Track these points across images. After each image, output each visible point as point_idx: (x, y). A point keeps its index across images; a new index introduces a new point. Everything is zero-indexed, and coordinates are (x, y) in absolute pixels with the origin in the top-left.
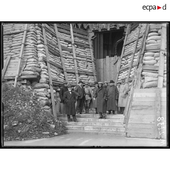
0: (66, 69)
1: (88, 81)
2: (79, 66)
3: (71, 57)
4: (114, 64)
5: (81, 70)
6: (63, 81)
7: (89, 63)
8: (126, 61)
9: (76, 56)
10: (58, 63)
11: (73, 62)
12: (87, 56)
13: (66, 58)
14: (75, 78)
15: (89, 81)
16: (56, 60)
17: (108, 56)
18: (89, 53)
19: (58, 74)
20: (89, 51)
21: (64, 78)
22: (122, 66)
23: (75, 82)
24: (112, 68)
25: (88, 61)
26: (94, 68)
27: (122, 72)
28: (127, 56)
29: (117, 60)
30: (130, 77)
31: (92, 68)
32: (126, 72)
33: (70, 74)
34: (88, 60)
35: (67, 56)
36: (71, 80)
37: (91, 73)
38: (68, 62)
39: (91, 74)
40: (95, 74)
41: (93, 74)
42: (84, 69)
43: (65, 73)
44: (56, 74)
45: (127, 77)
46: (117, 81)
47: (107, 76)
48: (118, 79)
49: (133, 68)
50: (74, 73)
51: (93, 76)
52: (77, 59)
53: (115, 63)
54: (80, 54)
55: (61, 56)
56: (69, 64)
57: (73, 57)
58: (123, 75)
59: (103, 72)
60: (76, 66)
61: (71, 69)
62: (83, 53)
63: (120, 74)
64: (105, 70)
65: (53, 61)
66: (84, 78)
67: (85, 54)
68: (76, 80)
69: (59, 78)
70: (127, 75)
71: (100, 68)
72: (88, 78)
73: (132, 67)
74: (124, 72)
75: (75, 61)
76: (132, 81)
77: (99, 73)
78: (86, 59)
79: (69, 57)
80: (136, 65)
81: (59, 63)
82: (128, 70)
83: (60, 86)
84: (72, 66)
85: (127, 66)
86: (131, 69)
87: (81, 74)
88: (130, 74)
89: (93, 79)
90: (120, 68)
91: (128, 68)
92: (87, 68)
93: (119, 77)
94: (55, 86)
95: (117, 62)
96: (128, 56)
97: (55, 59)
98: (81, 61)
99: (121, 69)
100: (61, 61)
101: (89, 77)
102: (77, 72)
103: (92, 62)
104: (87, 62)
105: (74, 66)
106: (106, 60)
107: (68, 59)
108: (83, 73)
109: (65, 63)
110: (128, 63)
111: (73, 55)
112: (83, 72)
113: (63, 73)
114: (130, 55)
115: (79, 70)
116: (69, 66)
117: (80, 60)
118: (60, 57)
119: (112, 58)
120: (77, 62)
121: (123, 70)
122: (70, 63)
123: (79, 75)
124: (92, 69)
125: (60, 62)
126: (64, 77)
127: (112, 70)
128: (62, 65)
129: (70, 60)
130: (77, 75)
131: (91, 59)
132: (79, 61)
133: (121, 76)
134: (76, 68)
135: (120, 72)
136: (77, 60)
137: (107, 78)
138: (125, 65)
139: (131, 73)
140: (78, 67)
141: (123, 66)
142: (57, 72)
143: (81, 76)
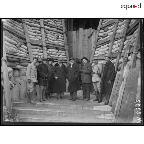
0: (31, 40)
1: (58, 56)
2: (48, 37)
3: (38, 25)
4: (89, 38)
5: (49, 43)
6: (26, 55)
7: (60, 34)
8: (104, 33)
9: (44, 25)
10: (18, 31)
11: (39, 32)
12: (57, 26)
13: (31, 26)
14: (42, 52)
15: (60, 56)
16: (17, 26)
17: (82, 28)
18: (61, 23)
19: (18, 45)
20: (60, 20)
21: (27, 52)
22: (99, 39)
23: (42, 57)
24: (86, 42)
25: (59, 33)
26: (66, 41)
27: (100, 47)
28: (106, 27)
29: (92, 33)
30: (111, 53)
31: (63, 40)
32: (106, 46)
33: (36, 47)
34: (59, 31)
35: (32, 24)
36: (37, 54)
37: (62, 46)
38: (34, 31)
39: (63, 48)
40: (66, 48)
41: (64, 48)
42: (54, 42)
43: (29, 44)
44: (15, 45)
45: (107, 52)
46: (94, 57)
47: (81, 51)
48: (94, 54)
49: (117, 40)
50: (41, 46)
51: (65, 50)
52: (44, 29)
53: (89, 36)
54: (49, 22)
55: (23, 22)
56: (35, 34)
57: (40, 25)
58: (101, 50)
59: (75, 46)
60: (44, 36)
61: (37, 40)
62: (52, 21)
63: (97, 49)
64: (78, 44)
65: (12, 27)
66: (53, 53)
67: (55, 23)
68: (43, 55)
69: (19, 51)
70: (108, 50)
71: (72, 42)
72: (58, 52)
73: (115, 40)
74: (102, 47)
75: (43, 30)
76: (116, 57)
77: (71, 48)
78: (56, 29)
79: (35, 25)
80: (123, 37)
81: (20, 31)
82: (109, 44)
83: (20, 62)
84: (39, 37)
85: (106, 39)
86: (113, 43)
87: (50, 47)
88: (112, 49)
89: (64, 54)
90: (97, 42)
91: (108, 41)
92: (58, 40)
93: (96, 52)
94: (13, 62)
95: (91, 35)
96: (108, 27)
97: (14, 25)
98: (51, 32)
99: (99, 43)
100: (23, 28)
101: (60, 51)
102: (44, 44)
103: (64, 34)
104: (57, 33)
105: (41, 36)
106: (79, 32)
107: (33, 27)
108: (53, 46)
109: (29, 32)
110: (107, 36)
111: (40, 23)
112: (53, 44)
113: (25, 44)
114: (110, 25)
115: (47, 42)
116: (34, 37)
117: (49, 30)
118: (22, 24)
119: (86, 30)
120: (45, 31)
121: (101, 44)
122: (35, 32)
123: (48, 49)
124: (64, 42)
125: (22, 31)
126: (28, 50)
127: (86, 44)
128: (25, 35)
129: (36, 28)
130: (45, 48)
131: (62, 30)
132: (47, 31)
133: (99, 51)
134: (44, 39)
135: (97, 47)
136: (46, 30)
137: (80, 53)
138: (103, 38)
139: (114, 47)
140: (46, 39)
141: (101, 39)
142: (16, 43)
143: (50, 50)
